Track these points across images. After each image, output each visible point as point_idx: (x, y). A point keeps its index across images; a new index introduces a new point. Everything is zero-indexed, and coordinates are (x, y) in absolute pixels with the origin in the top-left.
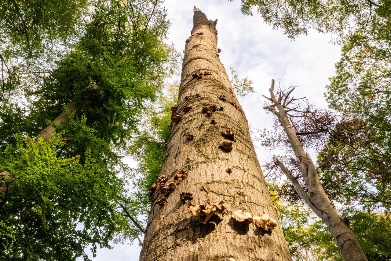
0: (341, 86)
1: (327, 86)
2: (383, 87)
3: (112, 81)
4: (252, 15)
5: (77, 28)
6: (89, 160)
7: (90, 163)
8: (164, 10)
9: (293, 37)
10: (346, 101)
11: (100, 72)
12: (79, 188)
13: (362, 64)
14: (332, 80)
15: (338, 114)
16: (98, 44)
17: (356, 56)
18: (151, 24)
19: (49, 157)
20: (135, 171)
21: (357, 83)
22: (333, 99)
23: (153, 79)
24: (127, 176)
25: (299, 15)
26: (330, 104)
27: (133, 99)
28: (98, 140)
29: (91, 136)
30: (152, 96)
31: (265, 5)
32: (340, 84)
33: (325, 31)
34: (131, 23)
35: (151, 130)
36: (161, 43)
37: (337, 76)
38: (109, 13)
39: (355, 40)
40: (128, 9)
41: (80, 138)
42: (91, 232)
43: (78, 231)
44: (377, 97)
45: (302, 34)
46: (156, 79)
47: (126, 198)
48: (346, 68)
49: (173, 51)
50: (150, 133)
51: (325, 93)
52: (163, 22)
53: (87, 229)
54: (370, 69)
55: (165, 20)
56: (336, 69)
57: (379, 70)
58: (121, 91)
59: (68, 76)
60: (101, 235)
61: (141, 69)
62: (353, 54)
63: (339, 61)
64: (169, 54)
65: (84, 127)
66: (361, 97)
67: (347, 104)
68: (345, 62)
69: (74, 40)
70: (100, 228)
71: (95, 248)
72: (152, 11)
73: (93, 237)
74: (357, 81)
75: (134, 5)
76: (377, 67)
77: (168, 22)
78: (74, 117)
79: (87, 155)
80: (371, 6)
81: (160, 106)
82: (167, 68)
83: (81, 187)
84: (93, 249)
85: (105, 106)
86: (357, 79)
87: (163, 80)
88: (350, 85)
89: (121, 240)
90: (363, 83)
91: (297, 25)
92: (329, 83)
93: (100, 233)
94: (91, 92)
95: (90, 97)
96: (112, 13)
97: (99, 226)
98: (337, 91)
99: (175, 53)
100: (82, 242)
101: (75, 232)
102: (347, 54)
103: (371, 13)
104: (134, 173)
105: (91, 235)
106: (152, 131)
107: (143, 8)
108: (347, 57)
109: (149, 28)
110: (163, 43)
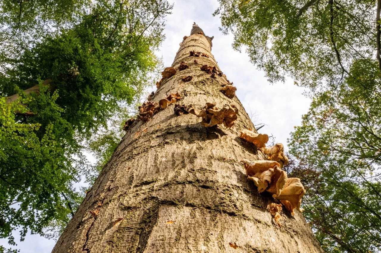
0: (304, 137)
1: (291, 133)
2: (339, 146)
3: (95, 71)
4: (240, 52)
5: (74, 15)
6: (48, 135)
7: (49, 139)
8: (163, 24)
9: (272, 82)
10: (305, 150)
11: (86, 59)
12: (28, 163)
13: (325, 121)
14: (296, 129)
15: (296, 160)
16: (91, 34)
17: (321, 113)
18: (147, 33)
19: (6, 117)
20: (91, 168)
21: (318, 137)
22: (294, 146)
23: (135, 84)
24: (81, 171)
25: (280, 64)
26: (291, 150)
27: (110, 96)
28: (64, 121)
29: (57, 115)
30: (129, 98)
31: (254, 47)
32: (303, 135)
33: (300, 85)
34: (128, 27)
35: (118, 132)
36: (152, 53)
37: (302, 126)
38: (110, 11)
39: (324, 98)
40: (130, 14)
41: (45, 114)
42: (26, 215)
43: (12, 209)
44: (331, 154)
45: (280, 81)
46: (137, 85)
47: (74, 192)
48: (311, 121)
49: (161, 64)
50: (117, 134)
51: (288, 139)
52: (159, 34)
53: (22, 210)
54: (330, 128)
55: (161, 33)
56: (302, 120)
57: (338, 131)
58: (101, 83)
59: (52, 53)
60: (36, 219)
61: (126, 69)
62: (319, 111)
63: (307, 114)
64: (156, 66)
65: (53, 104)
66: (318, 150)
67: (305, 154)
68: (311, 116)
69: (67, 25)
70: (37, 211)
71: (25, 231)
72: (151, 22)
73: (27, 219)
74: (318, 135)
75: (135, 11)
76: (336, 128)
77: (164, 36)
78: (45, 91)
79: (48, 129)
80: (343, 73)
81: (134, 111)
82: (150, 77)
83: (31, 163)
84: (23, 232)
85: (81, 91)
86: (318, 133)
87: (144, 88)
88: (311, 138)
89: (55, 236)
90: (322, 138)
91: (277, 72)
92: (294, 131)
93: (36, 217)
94: (70, 76)
95: (68, 80)
96: (113, 12)
97: (37, 209)
98: (299, 139)
99: (162, 66)
100: (13, 222)
101: (9, 209)
102: (314, 110)
103: (342, 78)
104: (89, 170)
105: (25, 217)
106: (120, 133)
107: (143, 17)
108: (314, 112)
109: (144, 35)
110: (153, 54)
